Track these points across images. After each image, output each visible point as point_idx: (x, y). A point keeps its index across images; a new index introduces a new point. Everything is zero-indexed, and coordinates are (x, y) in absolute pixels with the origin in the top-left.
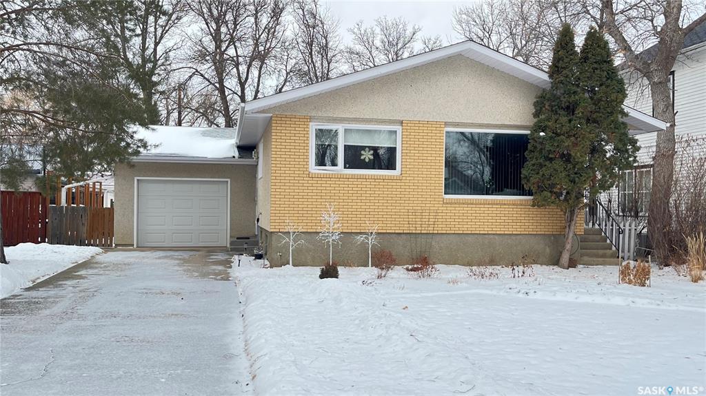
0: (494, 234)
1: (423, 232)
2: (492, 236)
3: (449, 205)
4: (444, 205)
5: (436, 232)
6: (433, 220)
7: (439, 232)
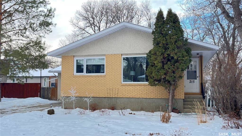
0: (142, 98)
1: (113, 97)
2: (142, 99)
3: (123, 86)
4: (121, 86)
5: (119, 97)
6: (117, 92)
7: (120, 97)
